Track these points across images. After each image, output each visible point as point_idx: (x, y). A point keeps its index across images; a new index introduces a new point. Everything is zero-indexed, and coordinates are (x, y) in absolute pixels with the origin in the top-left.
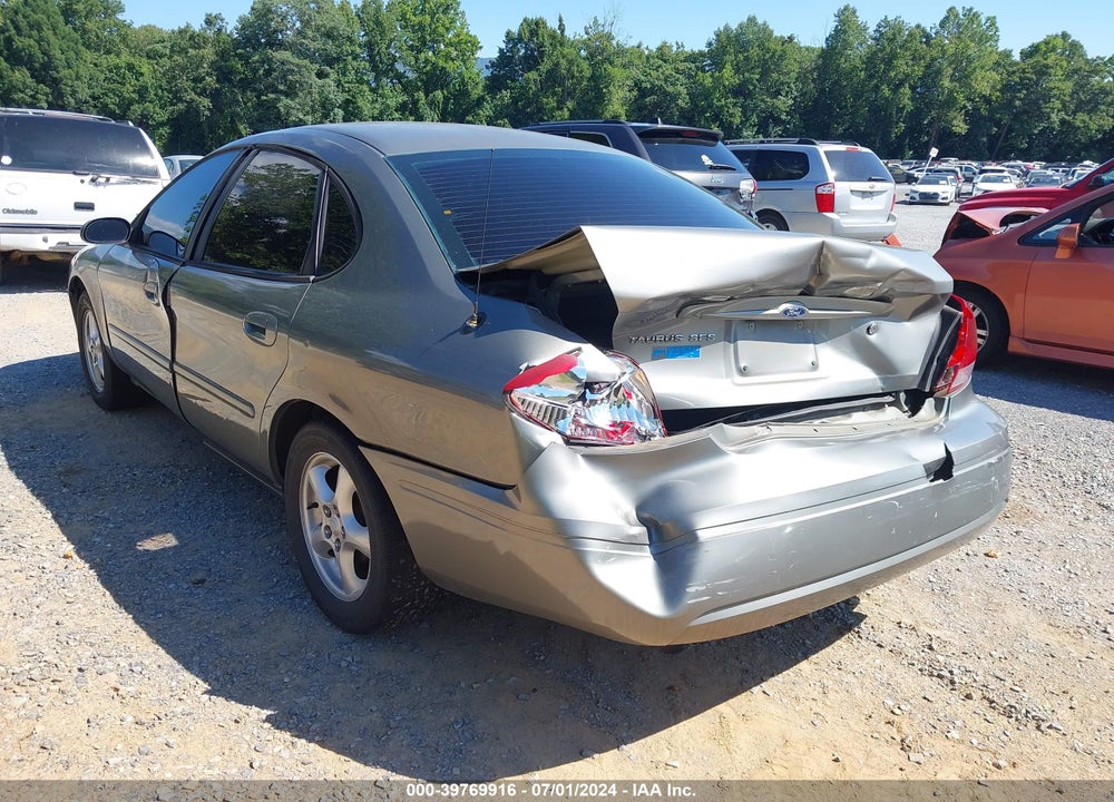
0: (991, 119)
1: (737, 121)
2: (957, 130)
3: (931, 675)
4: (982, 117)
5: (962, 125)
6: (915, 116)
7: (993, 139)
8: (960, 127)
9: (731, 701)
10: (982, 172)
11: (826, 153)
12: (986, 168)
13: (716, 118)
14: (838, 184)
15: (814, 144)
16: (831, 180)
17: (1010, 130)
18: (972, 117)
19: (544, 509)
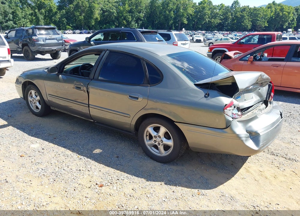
0: (192, 20)
1: (130, 20)
2: (185, 23)
3: (273, 155)
4: (190, 20)
5: (186, 21)
6: (175, 19)
7: (194, 25)
8: (186, 22)
9: (244, 165)
10: (195, 34)
11: (175, 34)
12: (195, 33)
13: (125, 19)
14: (178, 42)
15: (171, 32)
16: (177, 41)
17: (197, 23)
18: (188, 19)
19: (234, 133)
